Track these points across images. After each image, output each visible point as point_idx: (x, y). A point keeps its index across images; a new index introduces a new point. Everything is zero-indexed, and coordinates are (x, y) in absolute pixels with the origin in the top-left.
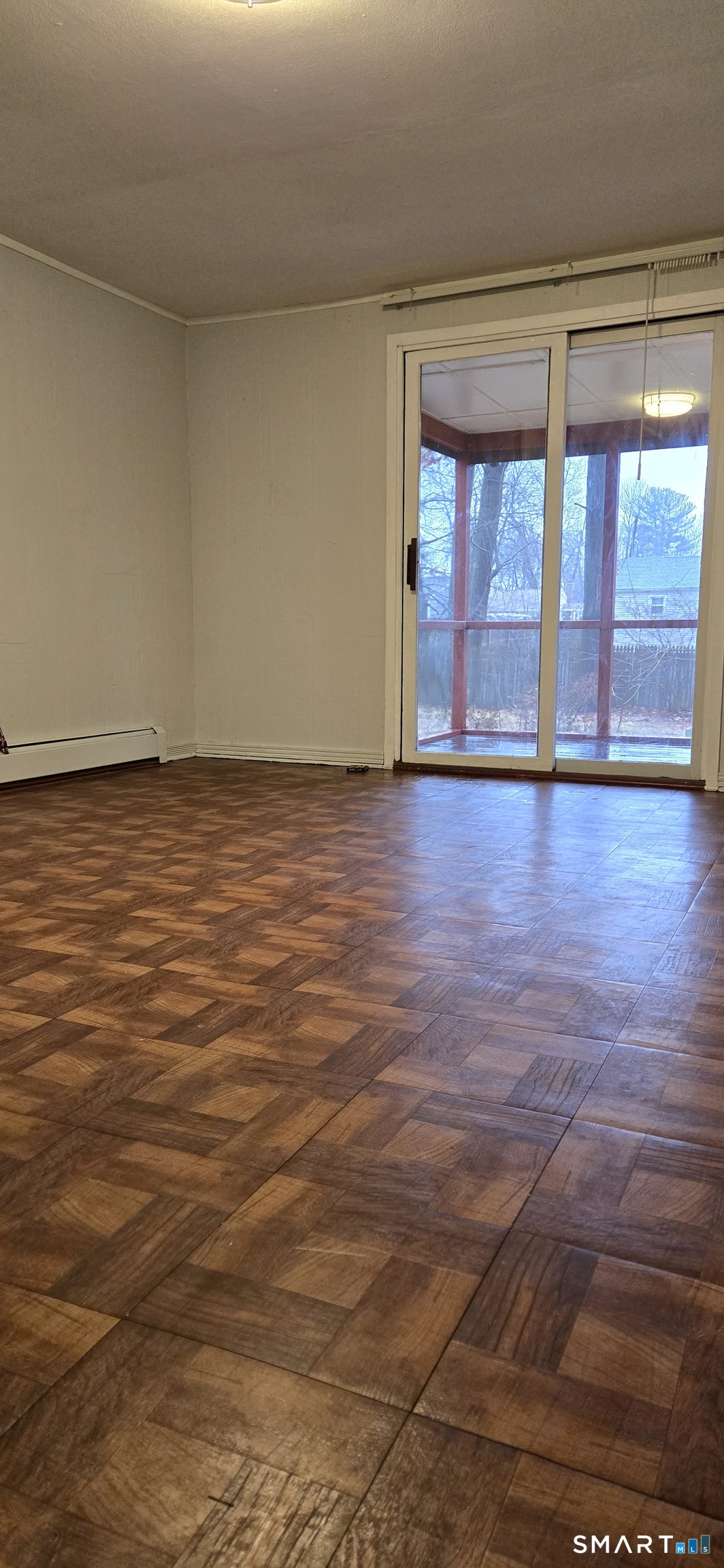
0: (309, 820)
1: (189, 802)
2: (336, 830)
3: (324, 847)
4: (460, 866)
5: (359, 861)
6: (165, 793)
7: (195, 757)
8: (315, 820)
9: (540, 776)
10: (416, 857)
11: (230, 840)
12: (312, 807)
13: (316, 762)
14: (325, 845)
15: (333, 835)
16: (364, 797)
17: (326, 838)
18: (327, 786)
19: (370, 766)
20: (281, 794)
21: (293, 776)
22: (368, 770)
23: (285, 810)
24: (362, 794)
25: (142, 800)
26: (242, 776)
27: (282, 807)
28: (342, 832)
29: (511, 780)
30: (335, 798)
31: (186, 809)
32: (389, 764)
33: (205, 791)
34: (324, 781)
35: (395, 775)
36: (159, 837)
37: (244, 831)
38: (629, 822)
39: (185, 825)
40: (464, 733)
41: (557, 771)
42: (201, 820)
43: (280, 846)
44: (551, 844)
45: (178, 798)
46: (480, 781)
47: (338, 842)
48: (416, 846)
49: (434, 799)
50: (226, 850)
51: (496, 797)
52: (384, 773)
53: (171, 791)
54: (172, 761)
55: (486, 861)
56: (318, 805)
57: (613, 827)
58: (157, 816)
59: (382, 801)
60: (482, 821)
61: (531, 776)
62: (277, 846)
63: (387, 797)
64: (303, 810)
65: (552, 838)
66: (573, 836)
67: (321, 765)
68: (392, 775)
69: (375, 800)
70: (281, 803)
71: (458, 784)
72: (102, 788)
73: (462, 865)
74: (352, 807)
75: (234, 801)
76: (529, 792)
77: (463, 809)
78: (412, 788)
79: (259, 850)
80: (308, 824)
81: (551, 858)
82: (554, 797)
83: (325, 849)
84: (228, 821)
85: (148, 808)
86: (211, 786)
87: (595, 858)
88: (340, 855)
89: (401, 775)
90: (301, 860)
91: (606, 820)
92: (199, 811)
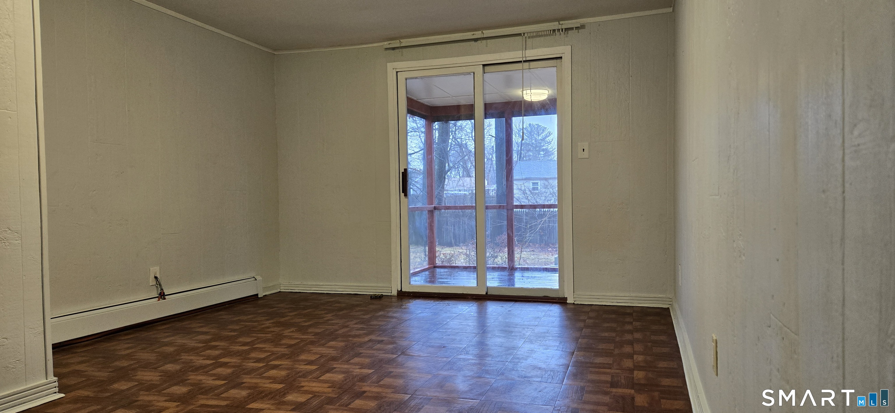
0: (349, 333)
1: (279, 324)
2: (366, 339)
3: (361, 351)
4: (439, 361)
5: (381, 360)
6: (264, 318)
7: (280, 292)
8: (353, 333)
9: (479, 297)
10: (415, 356)
11: (305, 349)
12: (352, 324)
13: (352, 293)
14: (362, 350)
15: (365, 343)
16: (381, 315)
17: (361, 345)
18: (359, 309)
19: (384, 294)
20: (332, 316)
21: (339, 303)
22: (382, 296)
23: (336, 327)
24: (380, 313)
25: (249, 323)
26: (309, 304)
27: (333, 324)
28: (370, 341)
29: (464, 301)
30: (365, 317)
31: (277, 329)
32: (395, 293)
33: (288, 316)
34: (357, 306)
35: (398, 300)
36: (261, 350)
37: (312, 343)
38: (529, 326)
39: (276, 340)
40: (435, 267)
41: (488, 294)
42: (285, 336)
43: (335, 352)
44: (488, 343)
45: (272, 321)
46: (447, 302)
47: (368, 348)
48: (413, 348)
49: (422, 315)
50: (303, 357)
51: (456, 312)
52: (392, 298)
53: (266, 317)
54: (266, 295)
55: (453, 356)
56: (355, 322)
57: (520, 329)
58: (259, 335)
59: (392, 317)
60: (449, 329)
61: (474, 297)
62: (333, 353)
63: (395, 315)
64: (347, 327)
65: (488, 339)
66: (499, 337)
67: (355, 294)
68: (397, 299)
69: (388, 317)
70: (333, 322)
71: (434, 304)
72: (224, 317)
73: (440, 359)
74: (375, 323)
75: (305, 322)
76: (474, 308)
77: (438, 321)
78: (408, 308)
79: (322, 356)
80: (350, 336)
81: (488, 352)
82: (487, 311)
83: (361, 353)
84: (302, 337)
85: (254, 329)
86: (290, 312)
87: (512, 351)
88: (369, 357)
89: (402, 299)
90: (347, 362)
91: (517, 325)
92: (283, 330)
